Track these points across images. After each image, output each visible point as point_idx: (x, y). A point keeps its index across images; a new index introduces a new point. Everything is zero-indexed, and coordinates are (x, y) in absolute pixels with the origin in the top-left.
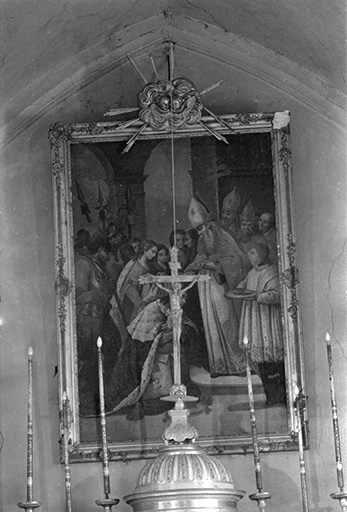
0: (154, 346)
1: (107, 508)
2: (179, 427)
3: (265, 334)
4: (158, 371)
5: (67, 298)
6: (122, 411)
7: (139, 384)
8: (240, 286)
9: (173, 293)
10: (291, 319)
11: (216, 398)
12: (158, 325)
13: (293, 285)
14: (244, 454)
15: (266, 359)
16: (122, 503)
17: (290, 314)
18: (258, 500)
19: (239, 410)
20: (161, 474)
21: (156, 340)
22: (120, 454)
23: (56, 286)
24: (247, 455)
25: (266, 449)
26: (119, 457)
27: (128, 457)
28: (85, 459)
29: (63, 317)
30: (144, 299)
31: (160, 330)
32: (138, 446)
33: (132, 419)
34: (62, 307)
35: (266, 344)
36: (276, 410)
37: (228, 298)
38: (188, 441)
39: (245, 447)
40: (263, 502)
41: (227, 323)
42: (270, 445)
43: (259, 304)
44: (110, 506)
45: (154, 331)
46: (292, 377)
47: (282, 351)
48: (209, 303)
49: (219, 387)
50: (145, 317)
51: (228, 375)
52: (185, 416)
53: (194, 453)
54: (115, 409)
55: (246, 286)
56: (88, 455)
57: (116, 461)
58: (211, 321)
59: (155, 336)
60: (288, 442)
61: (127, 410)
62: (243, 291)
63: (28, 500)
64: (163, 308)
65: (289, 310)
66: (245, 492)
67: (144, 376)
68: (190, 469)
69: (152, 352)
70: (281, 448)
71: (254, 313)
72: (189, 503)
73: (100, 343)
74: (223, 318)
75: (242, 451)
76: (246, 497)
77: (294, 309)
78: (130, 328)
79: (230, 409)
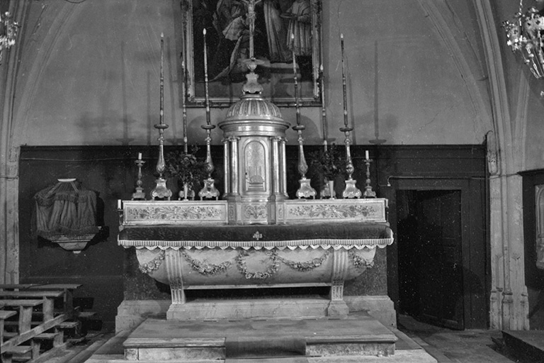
0: (238, 43)
1: (208, 130)
2: (252, 85)
3: (302, 40)
4: (240, 57)
5: (187, 13)
6: (219, 80)
7: (229, 65)
8: (288, 11)
9: (250, 3)
10: (316, 32)
11: (273, 75)
12: (240, 31)
13: (318, 12)
14: (288, 107)
15: (302, 54)
16: (217, 128)
17: (316, 29)
18: (297, 130)
19: (286, 82)
20: (241, 110)
21: (239, 40)
22: (217, 103)
23: (181, 5)
24: (290, 108)
25: (300, 105)
26: (217, 105)
27: (222, 105)
28: (197, 106)
29: (185, 23)
30: (233, 16)
31: (241, 34)
32: (228, 100)
33: (225, 84)
34: (185, 17)
35: (302, 46)
36: (307, 83)
37: (281, 18)
38: (257, 93)
39: (288, 103)
40: (300, 131)
41: (280, 32)
42: (303, 103)
43: (299, 22)
44: (210, 129)
45: (238, 34)
46: (315, 65)
47: (311, 50)
48: (270, 20)
49: (275, 69)
50: (233, 26)
51: (279, 62)
52: (256, 78)
53: (261, 99)
54: (215, 78)
55: (291, 11)
56: (199, 104)
57: (215, 107)
58: (271, 30)
59: (239, 37)
60: (312, 102)
61: (222, 80)
62: (290, 14)
63: (161, 123)
64: (243, 21)
65: (316, 27)
66: (290, 124)
67: (232, 61)
68: (259, 108)
69: (237, 47)
70: (308, 105)
71: (295, 27)
72: (257, 128)
73: (205, 32)
74: (277, 29)
75: (286, 105)
76: (290, 128)
77: (319, 26)
78: (224, 32)
79: (281, 81)
